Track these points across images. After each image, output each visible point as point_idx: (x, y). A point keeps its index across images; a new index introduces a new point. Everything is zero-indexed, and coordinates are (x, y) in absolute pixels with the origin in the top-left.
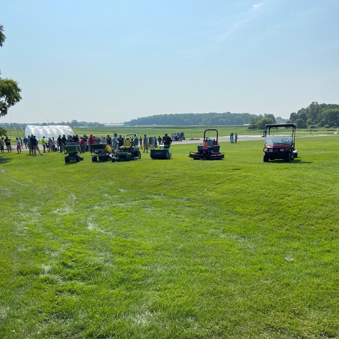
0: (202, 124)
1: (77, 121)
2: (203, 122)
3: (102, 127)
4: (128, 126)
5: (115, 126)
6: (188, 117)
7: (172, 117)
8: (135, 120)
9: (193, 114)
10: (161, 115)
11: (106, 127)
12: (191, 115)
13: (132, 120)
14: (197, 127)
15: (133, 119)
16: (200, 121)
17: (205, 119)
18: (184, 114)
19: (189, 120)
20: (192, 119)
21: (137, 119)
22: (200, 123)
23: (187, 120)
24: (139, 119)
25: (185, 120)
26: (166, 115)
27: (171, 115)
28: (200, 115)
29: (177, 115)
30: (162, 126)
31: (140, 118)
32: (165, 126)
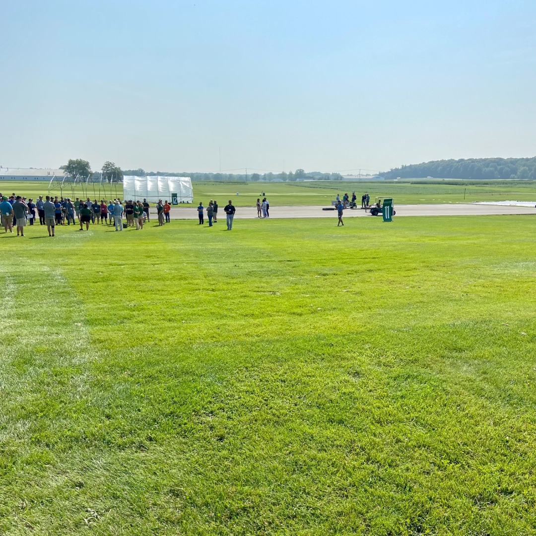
0: (516, 177)
1: (303, 171)
2: (519, 173)
3: (339, 181)
4: (383, 179)
5: (361, 179)
6: (491, 164)
7: (462, 164)
8: (397, 170)
9: (501, 159)
10: (443, 161)
11: (345, 181)
12: (499, 161)
13: (392, 170)
14: (491, 183)
15: (394, 168)
16: (514, 171)
17: (522, 168)
18: (485, 160)
19: (491, 169)
20: (499, 167)
21: (400, 167)
22: (512, 175)
23: (487, 169)
24: (404, 168)
25: (484, 170)
26: (452, 161)
27: (462, 160)
28: (514, 162)
29: (473, 161)
30: (440, 180)
31: (407, 165)
32: (446, 180)
